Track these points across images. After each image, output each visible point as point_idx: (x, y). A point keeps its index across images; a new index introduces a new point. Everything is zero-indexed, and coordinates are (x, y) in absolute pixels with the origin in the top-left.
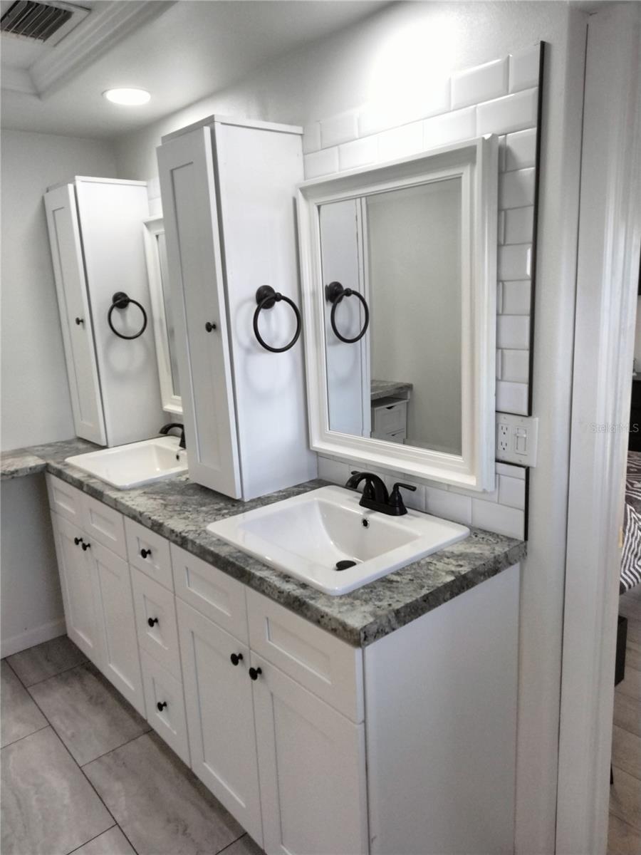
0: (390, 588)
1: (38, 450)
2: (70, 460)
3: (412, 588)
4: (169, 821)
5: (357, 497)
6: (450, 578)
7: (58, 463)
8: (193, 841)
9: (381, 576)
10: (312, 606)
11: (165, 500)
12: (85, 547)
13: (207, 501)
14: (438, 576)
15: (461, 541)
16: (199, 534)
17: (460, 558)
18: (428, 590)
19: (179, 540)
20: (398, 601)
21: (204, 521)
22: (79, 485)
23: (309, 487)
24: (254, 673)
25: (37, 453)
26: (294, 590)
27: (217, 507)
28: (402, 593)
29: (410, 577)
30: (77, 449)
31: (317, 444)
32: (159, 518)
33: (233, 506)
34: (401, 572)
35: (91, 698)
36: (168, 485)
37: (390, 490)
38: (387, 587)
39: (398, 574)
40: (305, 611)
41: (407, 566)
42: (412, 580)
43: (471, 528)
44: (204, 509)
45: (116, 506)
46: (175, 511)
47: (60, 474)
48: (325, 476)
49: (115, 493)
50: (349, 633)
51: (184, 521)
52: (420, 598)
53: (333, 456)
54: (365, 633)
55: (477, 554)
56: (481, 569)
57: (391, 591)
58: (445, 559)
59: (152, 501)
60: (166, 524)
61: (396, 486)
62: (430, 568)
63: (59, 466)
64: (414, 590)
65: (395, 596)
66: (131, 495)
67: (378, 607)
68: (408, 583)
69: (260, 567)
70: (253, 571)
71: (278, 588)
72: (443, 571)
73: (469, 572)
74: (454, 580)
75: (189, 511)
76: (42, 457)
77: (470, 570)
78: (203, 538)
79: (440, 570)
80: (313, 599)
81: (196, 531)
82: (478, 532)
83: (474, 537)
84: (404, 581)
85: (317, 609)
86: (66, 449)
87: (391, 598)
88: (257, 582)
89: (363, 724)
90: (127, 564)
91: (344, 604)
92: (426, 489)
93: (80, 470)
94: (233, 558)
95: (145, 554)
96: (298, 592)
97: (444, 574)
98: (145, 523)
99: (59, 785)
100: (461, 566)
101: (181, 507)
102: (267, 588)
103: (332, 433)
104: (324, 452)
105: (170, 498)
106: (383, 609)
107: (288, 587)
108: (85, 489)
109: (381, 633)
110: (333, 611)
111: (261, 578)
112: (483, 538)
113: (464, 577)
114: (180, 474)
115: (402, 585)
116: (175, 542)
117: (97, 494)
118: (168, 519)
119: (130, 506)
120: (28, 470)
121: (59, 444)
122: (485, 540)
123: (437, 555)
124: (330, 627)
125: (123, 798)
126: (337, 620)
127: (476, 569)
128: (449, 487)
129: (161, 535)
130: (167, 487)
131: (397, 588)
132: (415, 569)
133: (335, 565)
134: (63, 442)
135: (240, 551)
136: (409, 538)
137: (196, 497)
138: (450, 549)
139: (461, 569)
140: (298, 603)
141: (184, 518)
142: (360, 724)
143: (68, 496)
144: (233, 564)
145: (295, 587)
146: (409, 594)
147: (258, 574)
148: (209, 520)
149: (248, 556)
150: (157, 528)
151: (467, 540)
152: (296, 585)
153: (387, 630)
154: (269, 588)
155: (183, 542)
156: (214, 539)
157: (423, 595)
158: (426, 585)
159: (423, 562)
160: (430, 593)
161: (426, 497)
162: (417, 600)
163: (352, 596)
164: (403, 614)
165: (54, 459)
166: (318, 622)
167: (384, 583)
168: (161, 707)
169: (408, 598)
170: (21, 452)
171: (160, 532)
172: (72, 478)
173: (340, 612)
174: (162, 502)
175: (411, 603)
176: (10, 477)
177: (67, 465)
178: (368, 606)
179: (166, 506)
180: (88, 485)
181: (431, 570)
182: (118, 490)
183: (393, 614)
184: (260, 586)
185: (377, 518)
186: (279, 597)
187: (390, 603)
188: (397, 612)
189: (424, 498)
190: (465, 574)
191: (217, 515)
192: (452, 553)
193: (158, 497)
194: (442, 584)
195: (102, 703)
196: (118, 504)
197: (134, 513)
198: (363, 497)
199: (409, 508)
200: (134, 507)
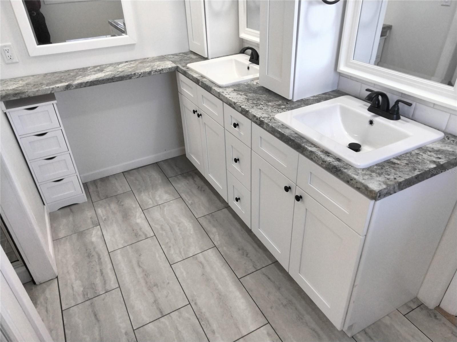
0: (393, 167)
1: (171, 58)
2: (189, 65)
3: (408, 170)
4: (239, 250)
5: (366, 106)
6: (433, 166)
7: (184, 67)
8: (251, 260)
9: (387, 159)
10: (345, 173)
11: (247, 96)
12: (199, 115)
13: (271, 99)
14: (425, 164)
15: (437, 141)
16: (271, 120)
17: (438, 153)
18: (419, 172)
19: (258, 122)
20: (400, 176)
21: (272, 112)
22: (197, 81)
23: (332, 95)
24: (298, 198)
25: (171, 59)
26: (333, 162)
27: (278, 103)
28: (402, 172)
29: (405, 162)
30: (192, 58)
31: (343, 68)
32: (246, 107)
33: (287, 103)
34: (399, 158)
35: (199, 187)
36: (247, 86)
37: (392, 104)
38: (391, 167)
39: (397, 158)
40: (340, 175)
41: (403, 154)
42: (408, 164)
43: (445, 133)
44: (270, 104)
45: (219, 96)
46: (254, 103)
47: (185, 73)
48: (342, 88)
49: (218, 89)
50: (369, 192)
51: (260, 110)
52: (415, 176)
53: (351, 76)
54: (380, 193)
55: (450, 151)
56: (453, 162)
57: (394, 170)
58: (428, 152)
59: (239, 96)
60: (250, 111)
61: (398, 102)
62: (419, 157)
63: (184, 69)
64: (410, 171)
65: (398, 173)
66: (227, 91)
67: (388, 179)
68: (405, 166)
69: (310, 145)
70: (306, 146)
71: (322, 159)
72: (428, 160)
73: (445, 163)
74: (436, 167)
75: (262, 105)
76: (174, 62)
77: (446, 161)
78: (273, 123)
79: (426, 160)
80: (346, 169)
81: (268, 117)
82: (449, 136)
83: (447, 139)
84: (403, 164)
85: (348, 175)
86: (185, 58)
87: (395, 174)
88: (308, 153)
89: (365, 236)
90: (224, 128)
91: (365, 174)
92: (416, 104)
93: (196, 72)
94: (293, 137)
95: (235, 125)
96: (336, 163)
97: (428, 162)
98: (237, 109)
99: (188, 224)
100: (440, 158)
101: (257, 102)
102: (314, 157)
103: (355, 61)
104: (346, 74)
105: (249, 95)
106: (391, 181)
107: (329, 159)
108: (200, 84)
109: (388, 194)
110: (359, 178)
111: (311, 152)
112: (453, 141)
113: (442, 165)
114: (253, 80)
115: (401, 167)
116: (256, 123)
117: (207, 88)
118: (251, 108)
119: (228, 98)
120: (168, 70)
121: (181, 54)
122: (455, 142)
123: (422, 149)
124: (355, 186)
125: (217, 236)
126: (361, 183)
127: (450, 161)
128: (434, 105)
129: (247, 117)
130: (247, 88)
131: (398, 168)
132: (408, 157)
133: (348, 145)
134: (183, 53)
135: (296, 134)
136: (403, 136)
137: (264, 96)
138: (431, 146)
139: (439, 160)
140: (335, 169)
141: (260, 109)
142: (363, 236)
143: (190, 87)
144: (293, 141)
145: (334, 160)
146: (407, 173)
147: (310, 148)
148: (275, 111)
149: (302, 137)
150: (245, 113)
151: (443, 141)
152: (334, 158)
153: (392, 192)
154: (316, 158)
155: (261, 123)
156: (280, 124)
157: (416, 174)
158: (417, 168)
159: (413, 153)
160: (421, 174)
161: (414, 109)
162: (412, 178)
163: (370, 170)
164: (402, 185)
165: (180, 64)
166: (348, 182)
167: (389, 164)
168: (237, 200)
169: (407, 175)
170: (162, 58)
171: (247, 115)
172: (193, 77)
173: (364, 179)
174: (245, 97)
175: (409, 179)
176: (159, 73)
177: (188, 68)
178: (381, 178)
179: (248, 99)
180: (202, 82)
181: (419, 158)
182: (220, 87)
183: (397, 184)
184: (311, 156)
185: (380, 120)
186: (322, 164)
187: (395, 177)
188: (400, 183)
189: (413, 110)
190: (443, 164)
191: (279, 109)
192: (433, 148)
193: (243, 94)
194: (428, 169)
195: (204, 191)
196: (220, 95)
197: (230, 102)
198: (371, 106)
199: (402, 116)
200: (230, 99)
